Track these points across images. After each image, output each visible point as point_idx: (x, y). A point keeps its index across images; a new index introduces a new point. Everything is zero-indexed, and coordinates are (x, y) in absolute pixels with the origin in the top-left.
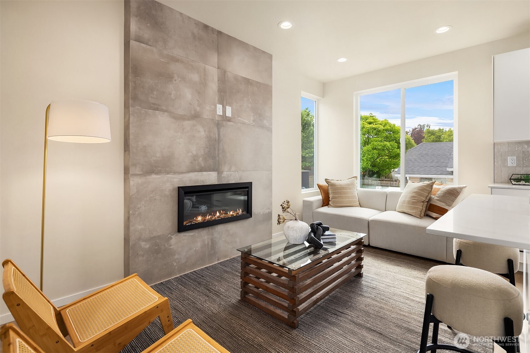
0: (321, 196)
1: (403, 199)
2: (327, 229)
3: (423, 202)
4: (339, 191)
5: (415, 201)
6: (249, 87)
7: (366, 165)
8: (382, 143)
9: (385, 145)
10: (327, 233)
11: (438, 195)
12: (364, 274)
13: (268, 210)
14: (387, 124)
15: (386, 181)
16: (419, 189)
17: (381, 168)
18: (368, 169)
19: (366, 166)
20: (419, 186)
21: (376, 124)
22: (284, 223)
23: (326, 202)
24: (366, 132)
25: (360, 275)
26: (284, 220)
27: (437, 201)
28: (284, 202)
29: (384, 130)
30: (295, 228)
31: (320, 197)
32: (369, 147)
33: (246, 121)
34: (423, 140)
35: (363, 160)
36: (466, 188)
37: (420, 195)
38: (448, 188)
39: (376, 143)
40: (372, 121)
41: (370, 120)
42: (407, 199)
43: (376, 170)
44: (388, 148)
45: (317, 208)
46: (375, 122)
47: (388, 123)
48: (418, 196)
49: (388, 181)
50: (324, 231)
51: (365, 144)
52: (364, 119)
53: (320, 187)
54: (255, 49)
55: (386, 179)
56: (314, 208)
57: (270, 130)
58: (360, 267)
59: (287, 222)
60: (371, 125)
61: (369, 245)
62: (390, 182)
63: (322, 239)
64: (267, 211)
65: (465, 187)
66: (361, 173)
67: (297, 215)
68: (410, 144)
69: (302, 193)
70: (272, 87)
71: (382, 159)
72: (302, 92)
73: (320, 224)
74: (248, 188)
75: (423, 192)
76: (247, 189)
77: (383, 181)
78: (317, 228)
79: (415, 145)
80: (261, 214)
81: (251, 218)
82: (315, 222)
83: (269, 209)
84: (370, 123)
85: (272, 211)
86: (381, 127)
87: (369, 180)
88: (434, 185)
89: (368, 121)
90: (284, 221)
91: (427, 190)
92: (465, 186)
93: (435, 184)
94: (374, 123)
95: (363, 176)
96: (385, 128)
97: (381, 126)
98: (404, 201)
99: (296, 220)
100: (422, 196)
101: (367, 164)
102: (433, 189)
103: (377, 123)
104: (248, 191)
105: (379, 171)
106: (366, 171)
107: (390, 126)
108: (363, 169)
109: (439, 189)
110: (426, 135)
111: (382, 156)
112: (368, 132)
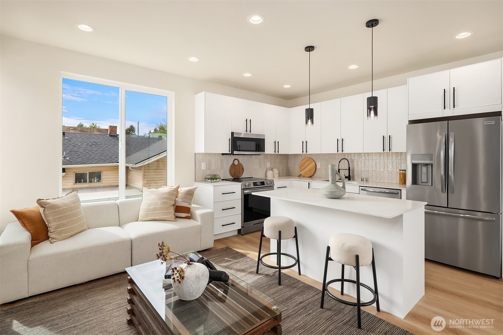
3: (173, 206)
4: (67, 214)
5: (168, 206)
11: (181, 197)
16: (168, 195)
20: (167, 191)
27: (182, 202)
38: (186, 190)
48: (169, 201)
75: (172, 197)
91: (174, 194)
92: (196, 186)
100: (172, 200)
102: (178, 193)
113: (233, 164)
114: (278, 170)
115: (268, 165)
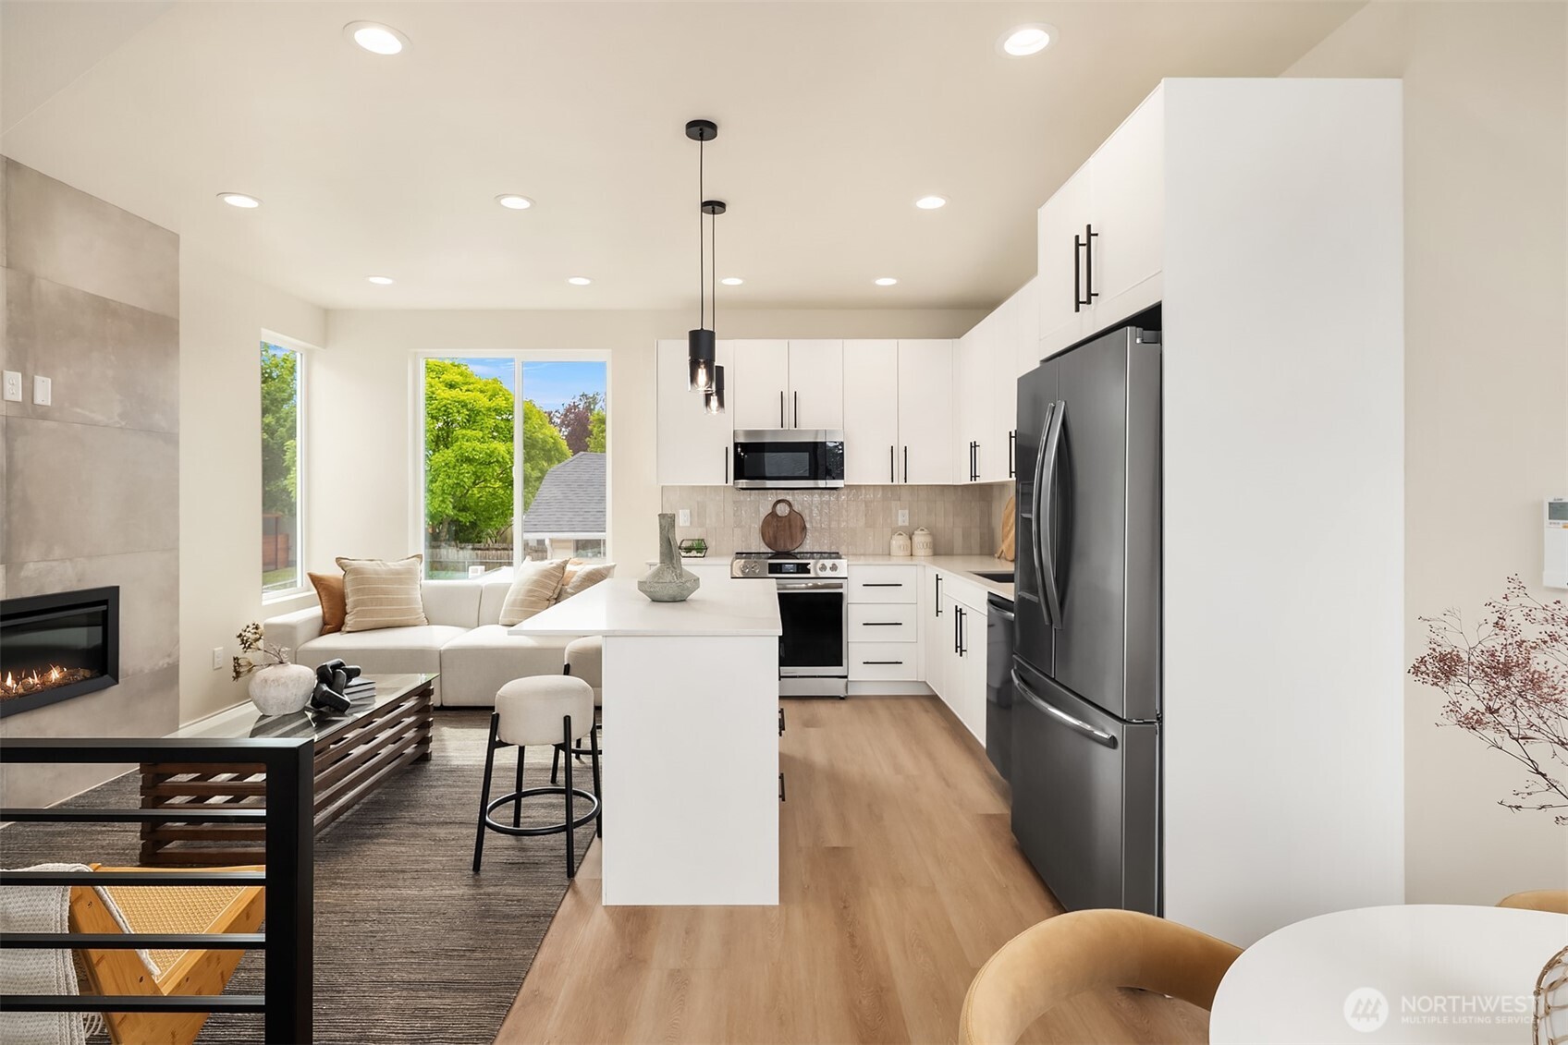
0: (320, 607)
1: (513, 598)
2: (356, 673)
3: (548, 600)
5: (533, 599)
6: (109, 321)
7: (440, 506)
8: (485, 446)
9: (493, 452)
10: (354, 681)
11: (573, 584)
12: (434, 755)
13: (167, 660)
14: (498, 394)
15: (497, 549)
16: (542, 576)
17: (482, 515)
18: (445, 516)
19: (440, 509)
20: (542, 568)
21: (468, 390)
22: (250, 675)
23: (333, 622)
24: (439, 410)
25: (424, 758)
26: (251, 667)
28: (248, 627)
29: (489, 409)
30: (283, 680)
31: (317, 611)
32: (448, 454)
33: (98, 417)
34: (588, 439)
35: (432, 491)
36: (616, 568)
37: (544, 586)
38: (588, 571)
39: (469, 444)
40: (459, 379)
41: (451, 376)
42: (520, 597)
43: (465, 518)
44: (501, 460)
45: (307, 642)
46: (465, 384)
47: (500, 390)
49: (504, 549)
50: (349, 678)
51: (437, 444)
52: (435, 371)
53: (316, 581)
54: (125, 214)
55: (496, 546)
56: (300, 641)
57: (171, 439)
58: (424, 741)
59: (259, 670)
60: (454, 393)
61: (442, 705)
62: (506, 552)
63: (347, 694)
64: (163, 663)
65: (614, 566)
66: (426, 529)
67: (284, 652)
68: (557, 449)
69: (264, 603)
70: (178, 321)
71: (487, 490)
72: (263, 329)
73: (340, 665)
74: (105, 602)
75: (548, 581)
76: (104, 608)
77: (488, 549)
78: (334, 673)
79: (569, 452)
80: (146, 671)
81: (117, 686)
82: (330, 663)
83: (169, 656)
84: (451, 386)
85: (178, 661)
86: (483, 402)
87: (450, 553)
88: (568, 566)
89: (447, 377)
90: (249, 671)
91: (555, 576)
92: (613, 564)
93: (572, 564)
94: (464, 388)
95: (434, 539)
96: (494, 404)
97: (481, 395)
98: (515, 600)
99: (281, 663)
100: (547, 588)
101: (443, 501)
102: (566, 573)
103: (471, 387)
104: (105, 613)
105: (478, 522)
106: (441, 523)
107: (507, 399)
108: (432, 517)
109: (575, 572)
110: (594, 426)
111: (485, 480)
112: (445, 411)
113: (773, 514)
114: (930, 534)
115: (902, 518)
